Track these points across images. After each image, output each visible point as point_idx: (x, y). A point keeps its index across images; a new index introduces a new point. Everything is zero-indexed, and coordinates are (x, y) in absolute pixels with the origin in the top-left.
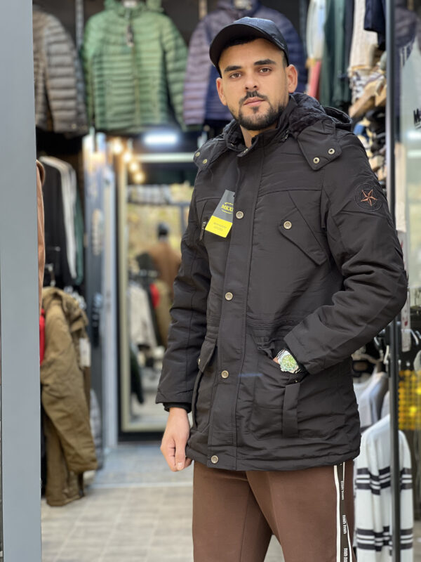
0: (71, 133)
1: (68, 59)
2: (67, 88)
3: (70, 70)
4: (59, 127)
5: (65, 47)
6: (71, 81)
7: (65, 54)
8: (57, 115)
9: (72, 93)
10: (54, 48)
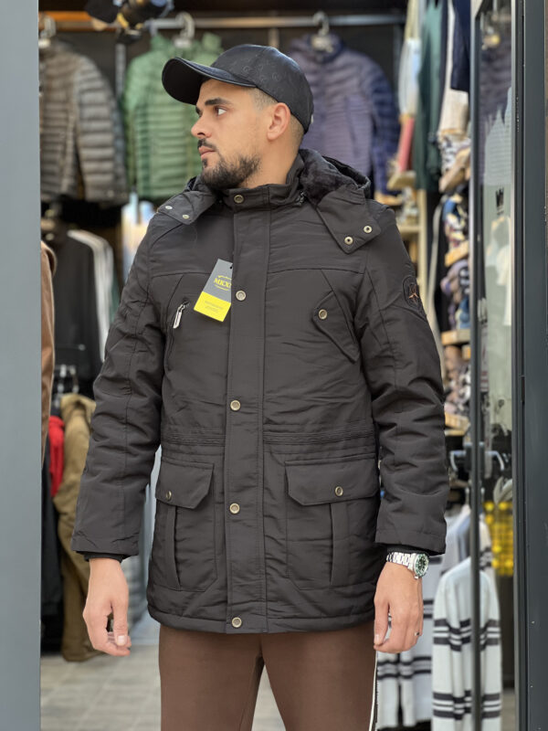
0: (107, 202)
1: (104, 111)
2: (102, 146)
3: (107, 125)
4: (92, 194)
5: (101, 96)
6: (107, 138)
7: (101, 104)
8: (89, 179)
9: (108, 152)
10: (88, 97)
